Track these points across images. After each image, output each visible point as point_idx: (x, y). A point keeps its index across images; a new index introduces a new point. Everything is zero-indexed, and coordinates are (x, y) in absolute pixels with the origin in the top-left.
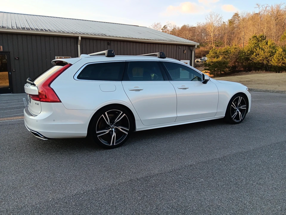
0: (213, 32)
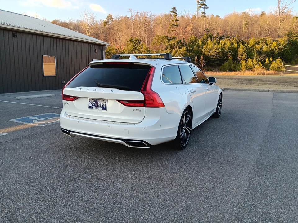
0: (89, 31)
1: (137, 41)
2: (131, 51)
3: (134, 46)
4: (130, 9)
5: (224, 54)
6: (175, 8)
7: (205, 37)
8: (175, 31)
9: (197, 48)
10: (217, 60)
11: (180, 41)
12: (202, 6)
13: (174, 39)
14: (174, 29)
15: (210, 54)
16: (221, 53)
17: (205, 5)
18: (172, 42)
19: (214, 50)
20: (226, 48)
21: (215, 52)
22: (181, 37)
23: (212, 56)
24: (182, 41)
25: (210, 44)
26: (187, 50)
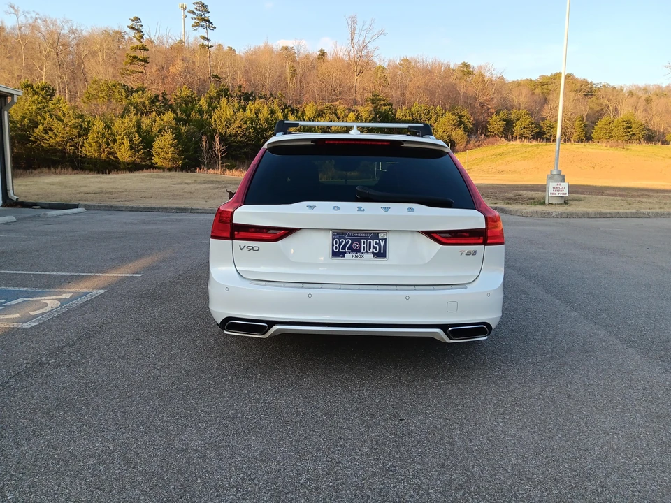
1: (43, 89)
2: (31, 113)
3: (39, 103)
4: (13, 8)
5: (258, 133)
6: (137, 19)
7: (214, 94)
8: (142, 72)
9: (197, 116)
10: (245, 146)
11: (157, 96)
12: (202, 23)
13: (140, 92)
14: (137, 67)
15: (228, 132)
16: (252, 130)
17: (208, 21)
18: (136, 98)
19: (237, 123)
20: (262, 121)
21: (240, 127)
22: (156, 89)
23: (234, 136)
24: (160, 98)
25: (225, 110)
26: (177, 120)
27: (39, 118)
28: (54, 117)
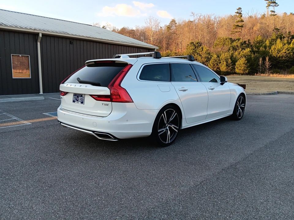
0: (153, 37)
1: (197, 43)
3: (194, 49)
4: (193, 13)
6: (240, 8)
7: (274, 37)
8: (240, 32)
9: (264, 49)
10: (286, 62)
11: (245, 42)
12: (272, 4)
13: (237, 41)
14: (239, 30)
15: (278, 56)
16: (292, 54)
17: (275, 3)
18: (235, 44)
19: (284, 51)
21: (285, 53)
22: (246, 38)
23: (281, 57)
24: (247, 42)
25: (279, 44)
26: (252, 51)
27: (193, 55)
28: (198, 55)
